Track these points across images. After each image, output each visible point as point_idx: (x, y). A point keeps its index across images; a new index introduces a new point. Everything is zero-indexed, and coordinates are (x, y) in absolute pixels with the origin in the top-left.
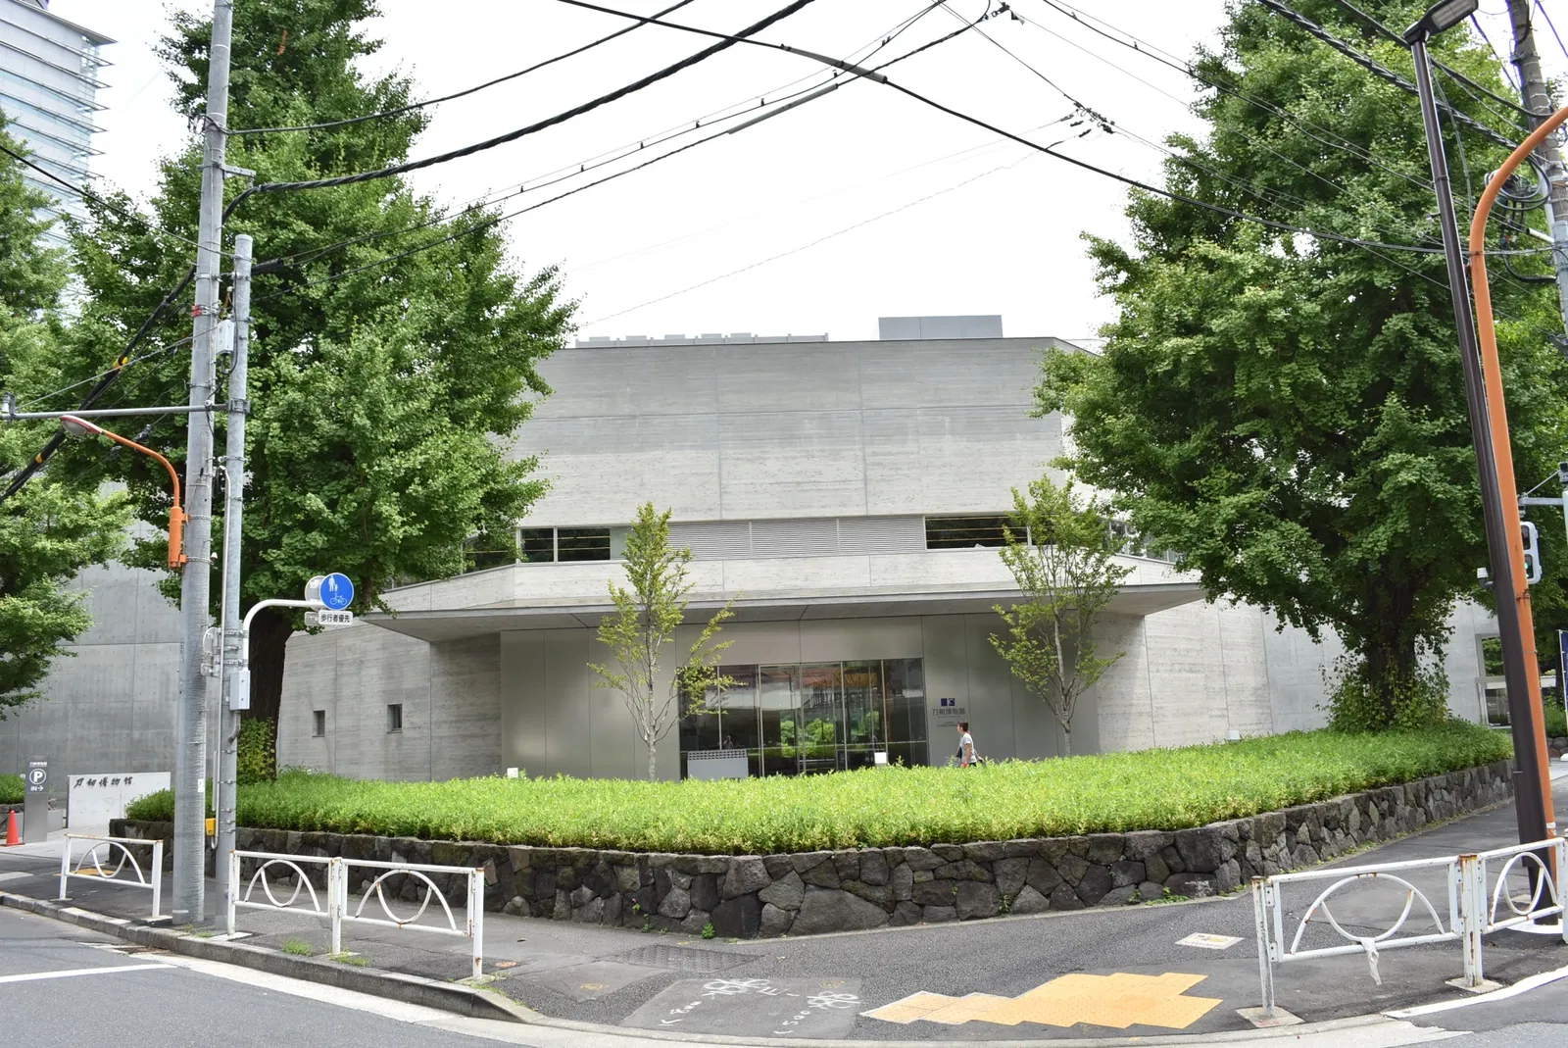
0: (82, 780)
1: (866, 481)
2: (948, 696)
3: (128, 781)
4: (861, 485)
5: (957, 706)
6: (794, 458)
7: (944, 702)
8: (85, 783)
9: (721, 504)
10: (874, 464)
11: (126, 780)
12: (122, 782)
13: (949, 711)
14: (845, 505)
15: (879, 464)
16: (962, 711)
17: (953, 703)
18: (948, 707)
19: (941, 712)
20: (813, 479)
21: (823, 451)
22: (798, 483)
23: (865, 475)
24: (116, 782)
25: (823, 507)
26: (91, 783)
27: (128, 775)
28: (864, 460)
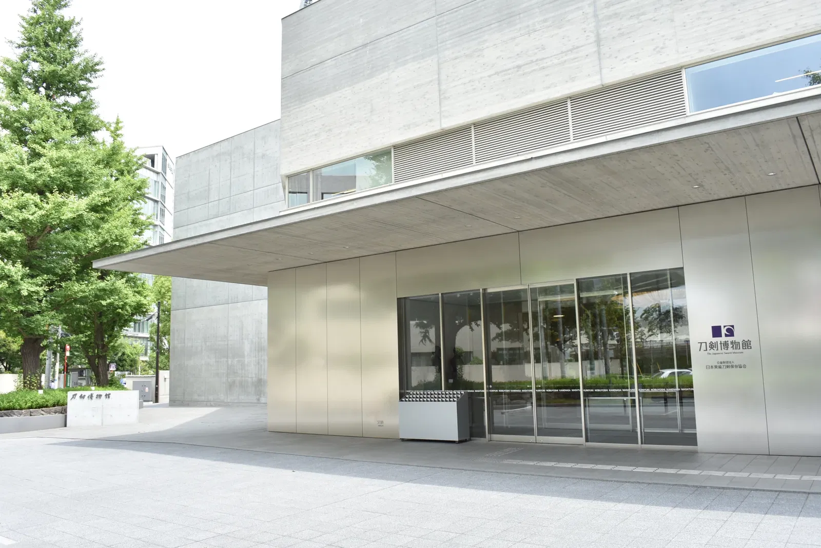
0: (76, 395)
1: (598, 42)
2: (723, 322)
3: (108, 396)
4: (593, 48)
5: (738, 337)
6: (514, 39)
7: (716, 331)
8: (78, 397)
9: (440, 112)
10: (610, 17)
11: (106, 395)
12: (103, 397)
13: (726, 345)
14: (573, 79)
15: (616, 15)
16: (747, 344)
17: (730, 332)
18: (723, 339)
19: (712, 346)
20: (534, 58)
21: (545, 21)
22: (519, 67)
23: (598, 35)
24: (99, 396)
25: (549, 88)
26: (82, 397)
27: (108, 392)
28: (596, 16)
